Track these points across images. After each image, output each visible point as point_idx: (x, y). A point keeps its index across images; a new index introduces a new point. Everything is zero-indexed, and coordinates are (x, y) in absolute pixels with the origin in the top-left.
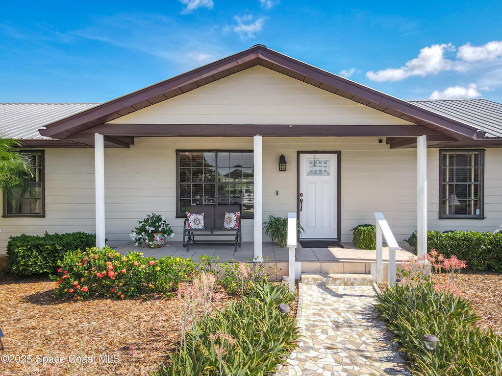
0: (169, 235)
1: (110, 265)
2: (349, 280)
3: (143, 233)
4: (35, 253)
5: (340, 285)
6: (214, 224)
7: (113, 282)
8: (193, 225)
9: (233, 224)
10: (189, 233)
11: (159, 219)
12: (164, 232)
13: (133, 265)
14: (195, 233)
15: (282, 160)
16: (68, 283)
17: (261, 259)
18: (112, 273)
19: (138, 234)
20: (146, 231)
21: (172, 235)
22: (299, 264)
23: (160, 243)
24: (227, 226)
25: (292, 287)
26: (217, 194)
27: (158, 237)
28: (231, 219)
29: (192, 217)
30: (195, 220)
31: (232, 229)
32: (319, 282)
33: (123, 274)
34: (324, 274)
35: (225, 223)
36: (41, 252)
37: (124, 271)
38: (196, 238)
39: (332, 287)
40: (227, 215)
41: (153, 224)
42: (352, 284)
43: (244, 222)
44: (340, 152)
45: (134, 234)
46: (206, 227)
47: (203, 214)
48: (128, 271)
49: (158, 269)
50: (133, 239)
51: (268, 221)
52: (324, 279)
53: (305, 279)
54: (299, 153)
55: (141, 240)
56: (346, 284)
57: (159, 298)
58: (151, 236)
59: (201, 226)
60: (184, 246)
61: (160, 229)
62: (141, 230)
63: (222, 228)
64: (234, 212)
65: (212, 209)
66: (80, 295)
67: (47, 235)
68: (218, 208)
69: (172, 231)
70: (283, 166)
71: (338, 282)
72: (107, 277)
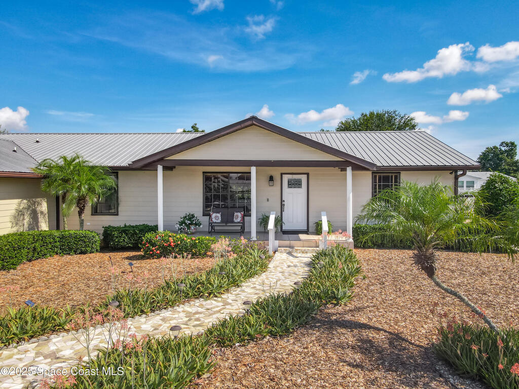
0: (199, 226)
1: (171, 239)
2: (305, 250)
3: (184, 225)
4: (124, 235)
5: (300, 253)
6: (227, 219)
7: (173, 248)
8: (214, 220)
9: (239, 219)
10: (211, 225)
11: (193, 216)
12: (196, 224)
13: (183, 240)
14: (215, 224)
15: (271, 179)
16: (149, 249)
17: (255, 239)
18: (172, 244)
19: (180, 225)
20: (185, 224)
21: (201, 226)
22: (277, 241)
23: (194, 231)
24: (236, 221)
25: (271, 253)
26: (229, 200)
27: (192, 227)
28: (238, 217)
29: (214, 215)
30: (216, 217)
31: (239, 223)
32: (288, 251)
33: (178, 244)
34: (291, 247)
35: (234, 219)
36: (127, 234)
37: (179, 242)
38: (216, 228)
39: (295, 254)
40: (236, 214)
41: (190, 219)
42: (306, 253)
43: (246, 218)
44: (309, 173)
45: (178, 225)
46: (222, 221)
47: (220, 213)
48: (181, 243)
49: (197, 241)
50: (177, 228)
51: (261, 217)
52: (291, 250)
53: (280, 250)
54: (282, 174)
55: (182, 229)
56: (303, 253)
57: (198, 258)
58: (188, 226)
59: (219, 221)
60: (209, 233)
61: (194, 222)
62: (181, 223)
63: (233, 222)
64: (240, 212)
65: (226, 210)
66: (156, 255)
67: (125, 225)
68: (230, 210)
69: (201, 224)
70: (271, 183)
71: (298, 251)
72: (170, 245)
